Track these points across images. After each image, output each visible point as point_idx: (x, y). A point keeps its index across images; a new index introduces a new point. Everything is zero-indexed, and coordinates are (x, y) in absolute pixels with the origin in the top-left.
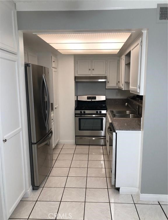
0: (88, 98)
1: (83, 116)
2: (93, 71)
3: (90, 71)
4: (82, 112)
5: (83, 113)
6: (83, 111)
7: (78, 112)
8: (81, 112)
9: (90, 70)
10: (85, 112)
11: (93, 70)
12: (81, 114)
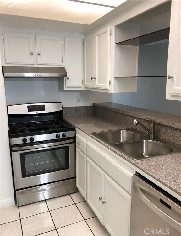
0: (30, 109)
1: (30, 147)
2: (38, 57)
3: (32, 57)
4: (26, 140)
5: (28, 141)
6: (28, 138)
7: (18, 140)
8: (24, 140)
9: (32, 54)
10: (33, 139)
11: (39, 54)
12: (25, 144)
